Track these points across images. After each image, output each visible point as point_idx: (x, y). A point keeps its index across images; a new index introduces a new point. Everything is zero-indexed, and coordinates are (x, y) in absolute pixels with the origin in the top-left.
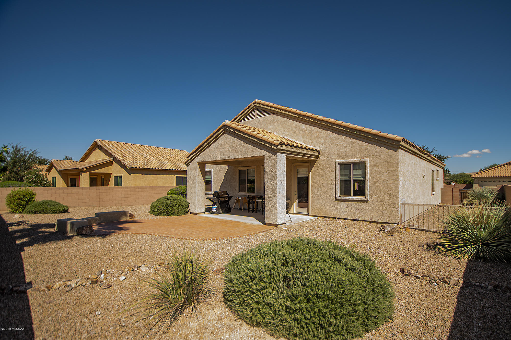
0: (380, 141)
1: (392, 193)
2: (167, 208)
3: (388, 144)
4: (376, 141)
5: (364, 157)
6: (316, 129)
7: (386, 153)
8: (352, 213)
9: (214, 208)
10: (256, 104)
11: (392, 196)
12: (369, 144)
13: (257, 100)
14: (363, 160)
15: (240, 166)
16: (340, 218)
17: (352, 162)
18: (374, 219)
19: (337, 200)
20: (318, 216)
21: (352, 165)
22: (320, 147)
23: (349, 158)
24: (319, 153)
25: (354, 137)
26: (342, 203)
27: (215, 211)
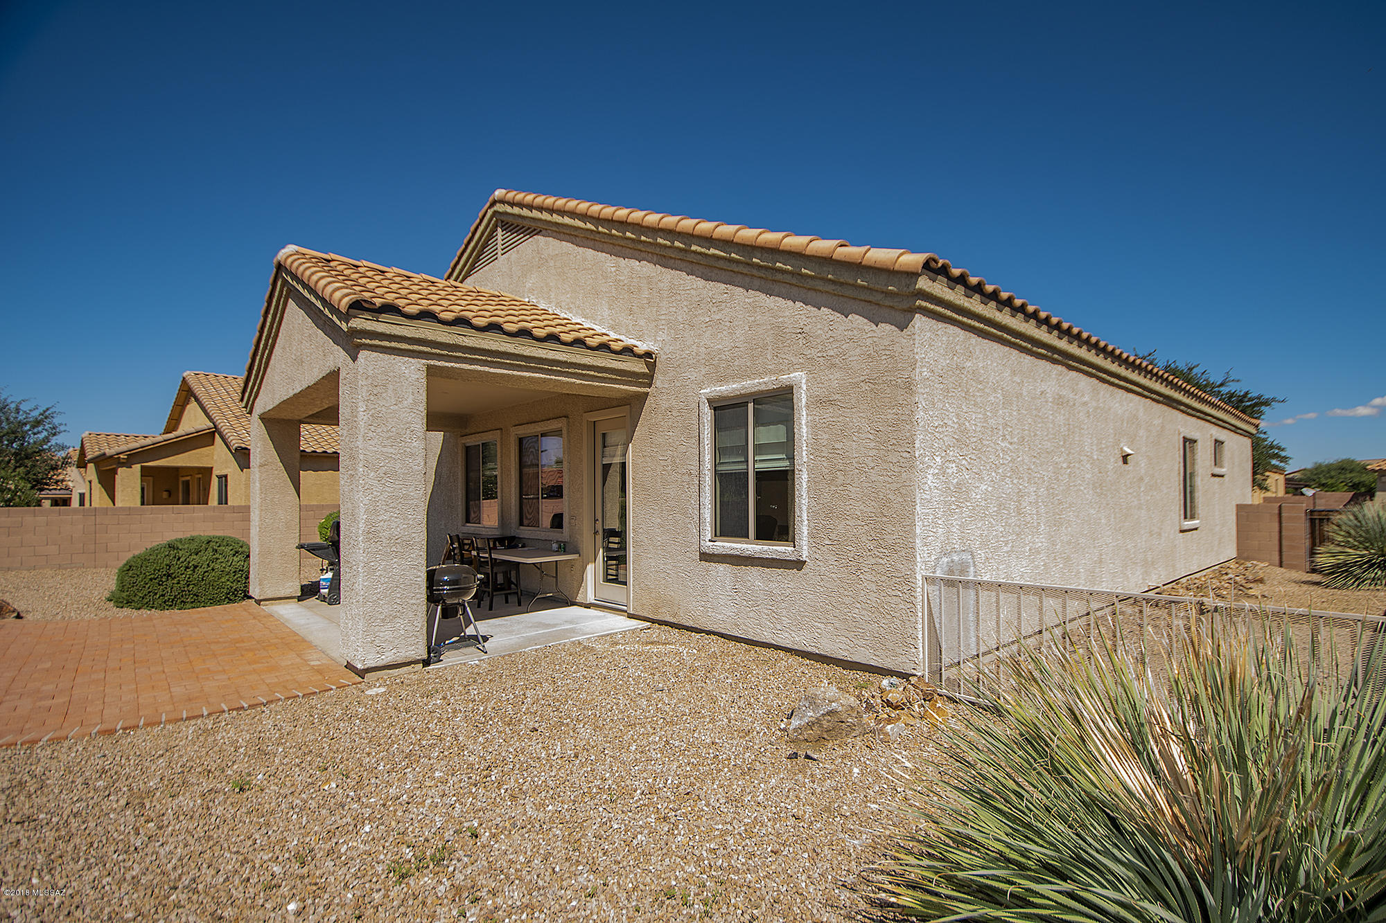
0: (842, 284)
1: (889, 528)
2: (151, 579)
3: (871, 298)
4: (830, 288)
5: (792, 367)
6: (645, 269)
7: (869, 341)
8: (751, 614)
9: (324, 579)
10: (499, 208)
11: (890, 539)
12: (809, 308)
13: (499, 193)
14: (785, 379)
15: (468, 431)
16: (714, 633)
17: (751, 394)
18: (826, 648)
19: (706, 557)
20: (653, 621)
21: (751, 406)
22: (656, 341)
23: (742, 377)
24: (652, 367)
25: (757, 282)
26: (722, 568)
27: (327, 590)
